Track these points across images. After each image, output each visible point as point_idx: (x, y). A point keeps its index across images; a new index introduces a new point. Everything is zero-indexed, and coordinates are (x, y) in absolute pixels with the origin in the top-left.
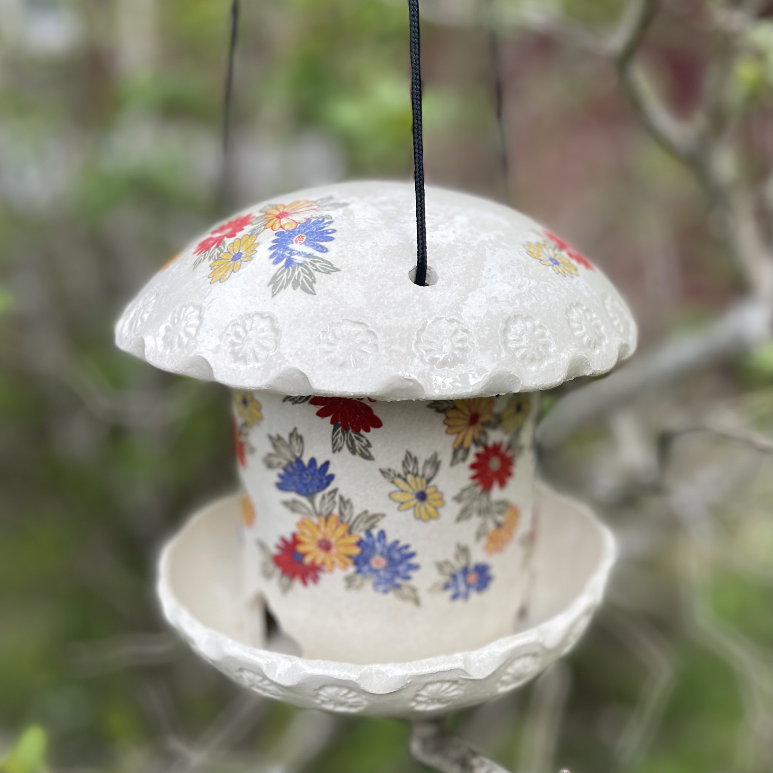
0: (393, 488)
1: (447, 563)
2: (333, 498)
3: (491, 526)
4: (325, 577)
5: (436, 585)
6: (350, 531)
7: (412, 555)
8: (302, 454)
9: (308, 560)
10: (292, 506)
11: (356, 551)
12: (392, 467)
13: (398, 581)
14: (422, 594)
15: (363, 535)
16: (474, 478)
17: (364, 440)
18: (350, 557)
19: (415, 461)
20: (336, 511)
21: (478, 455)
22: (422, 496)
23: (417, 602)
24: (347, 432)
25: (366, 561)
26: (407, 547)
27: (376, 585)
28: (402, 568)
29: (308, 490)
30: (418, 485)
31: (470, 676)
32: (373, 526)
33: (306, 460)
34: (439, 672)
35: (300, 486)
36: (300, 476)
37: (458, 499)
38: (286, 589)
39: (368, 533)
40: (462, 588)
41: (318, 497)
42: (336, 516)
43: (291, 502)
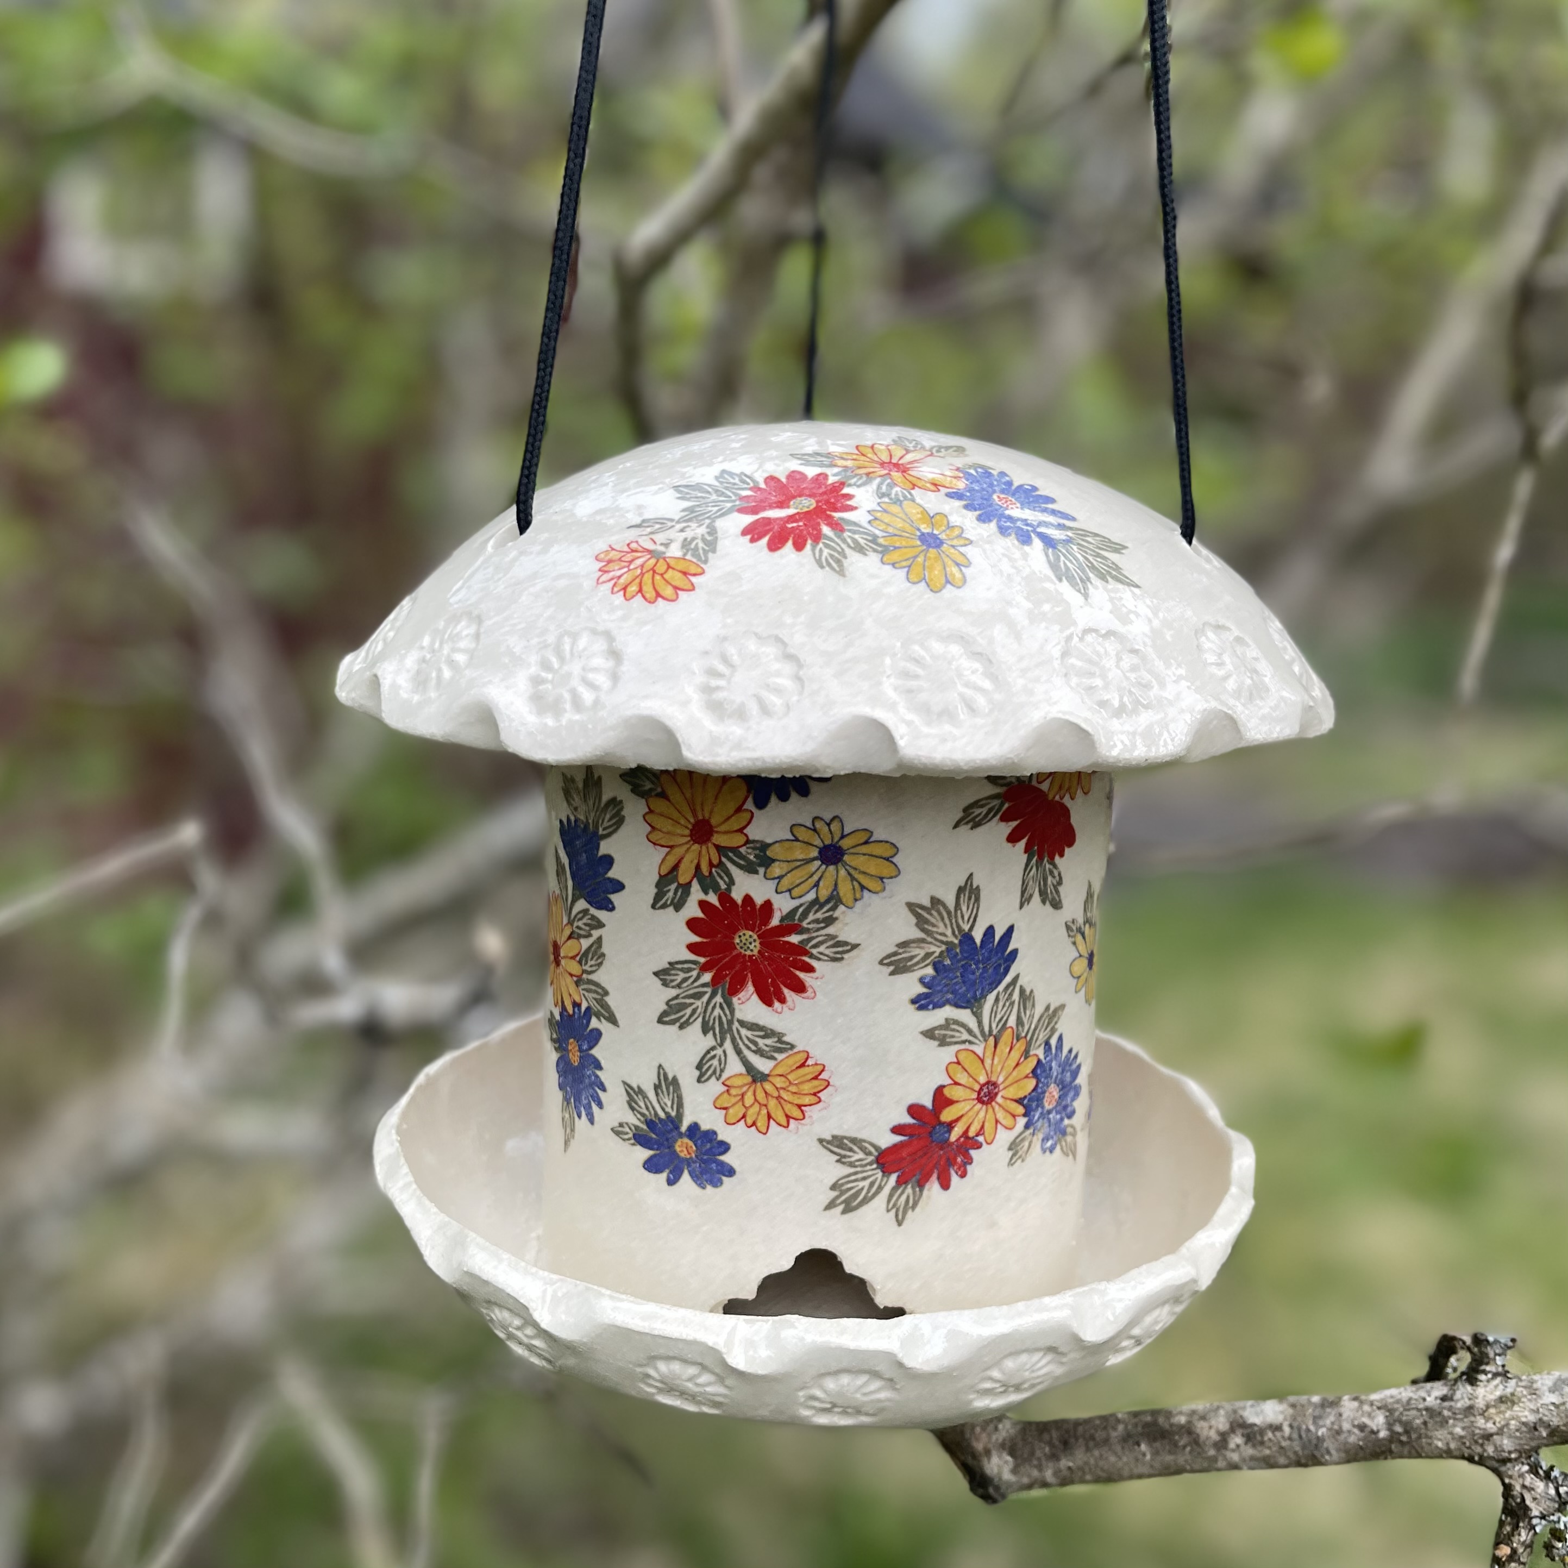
2: (1010, 995)
4: (979, 1158)
6: (1027, 1052)
8: (972, 927)
9: (956, 1133)
10: (942, 1035)
11: (1030, 1086)
15: (1041, 1053)
18: (1020, 1101)
20: (1012, 1022)
27: (1044, 1141)
29: (973, 995)
33: (978, 935)
35: (962, 990)
36: (964, 969)
39: (1047, 1045)
41: (989, 1002)
42: (1011, 1027)
43: (940, 1027)
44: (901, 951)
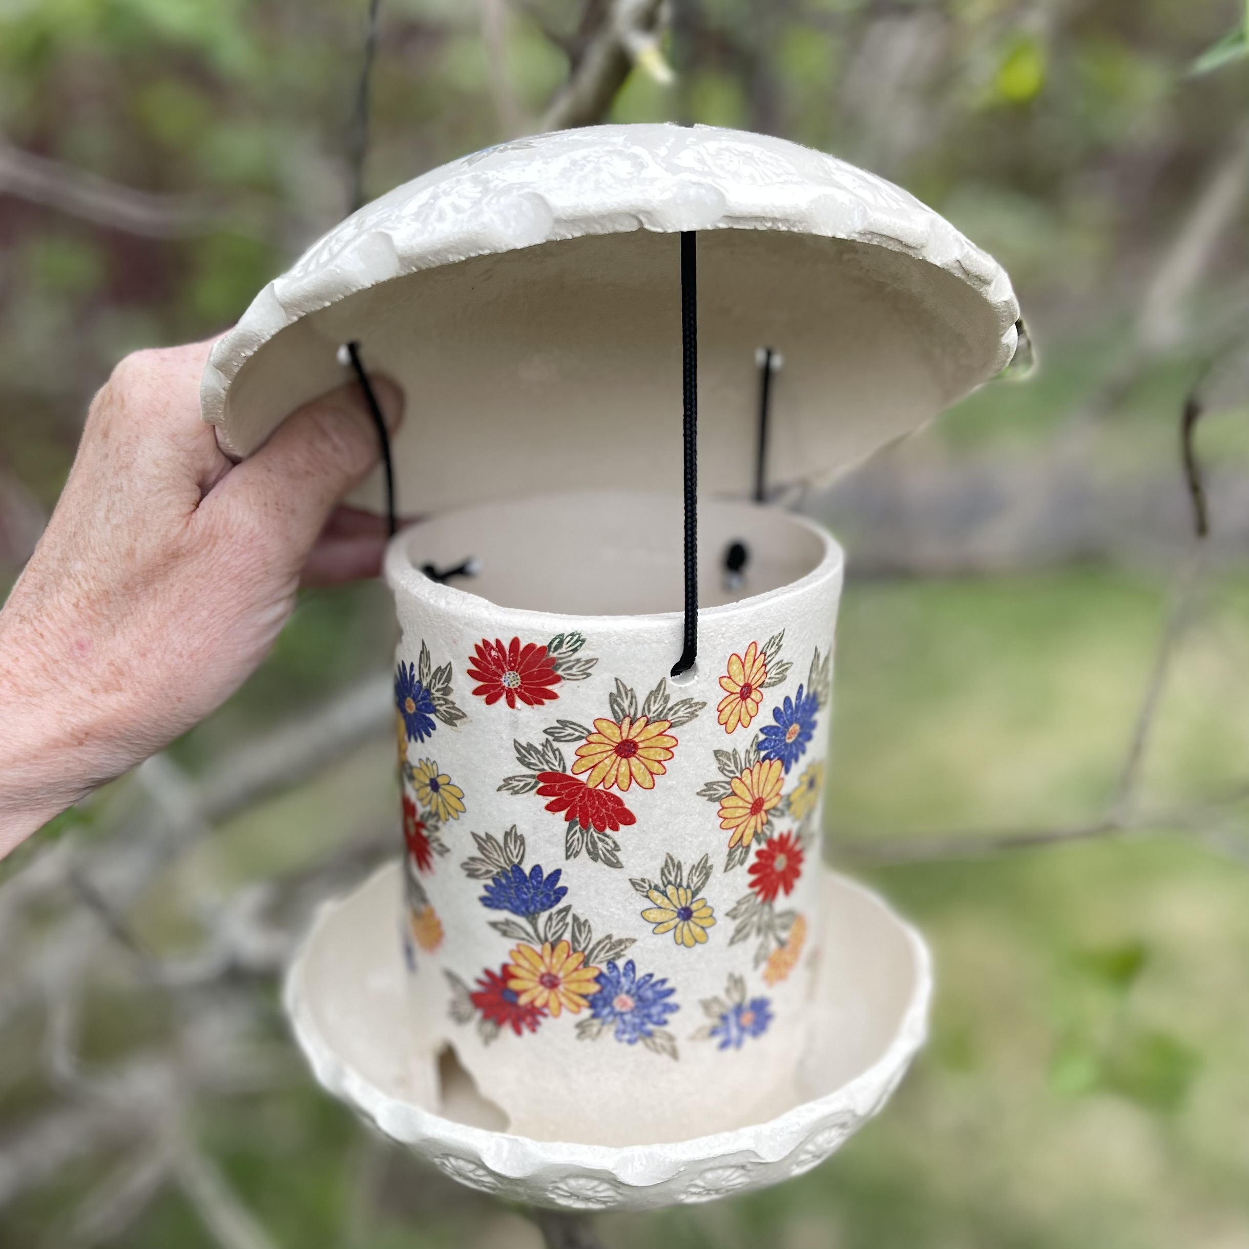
0: (648, 904)
1: (716, 1000)
2: (564, 918)
3: (773, 945)
4: (546, 1023)
5: (699, 1030)
6: (586, 963)
7: (671, 991)
8: (521, 862)
9: (523, 1000)
10: (504, 929)
11: (594, 988)
12: (647, 877)
13: (650, 1027)
14: (681, 1043)
15: (604, 968)
16: (752, 885)
17: (610, 842)
18: (584, 996)
19: (679, 867)
20: (567, 936)
21: (759, 854)
22: (686, 914)
23: (674, 1054)
24: (587, 832)
25: (607, 1002)
26: (663, 981)
27: (619, 1033)
28: (655, 1010)
29: (527, 909)
30: (681, 898)
31: (761, 1158)
32: (618, 955)
33: (527, 869)
34: (723, 1155)
35: (517, 903)
36: (518, 889)
37: (732, 914)
38: (488, 1039)
39: (611, 964)
40: (734, 1032)
41: (543, 917)
42: (567, 942)
43: (502, 923)
44: (471, 863)
